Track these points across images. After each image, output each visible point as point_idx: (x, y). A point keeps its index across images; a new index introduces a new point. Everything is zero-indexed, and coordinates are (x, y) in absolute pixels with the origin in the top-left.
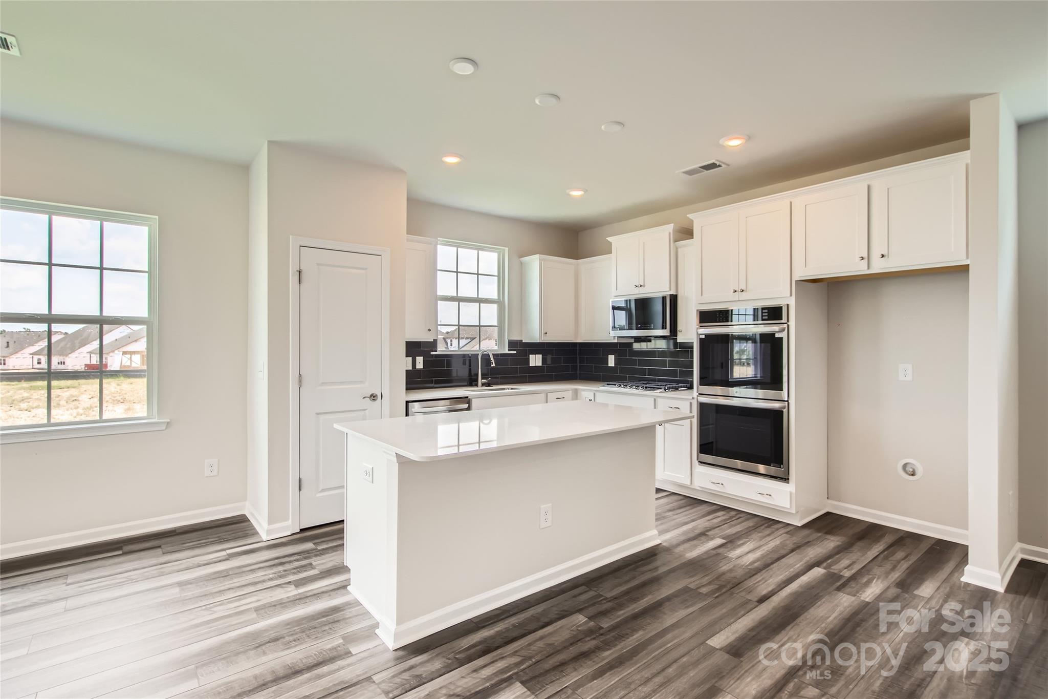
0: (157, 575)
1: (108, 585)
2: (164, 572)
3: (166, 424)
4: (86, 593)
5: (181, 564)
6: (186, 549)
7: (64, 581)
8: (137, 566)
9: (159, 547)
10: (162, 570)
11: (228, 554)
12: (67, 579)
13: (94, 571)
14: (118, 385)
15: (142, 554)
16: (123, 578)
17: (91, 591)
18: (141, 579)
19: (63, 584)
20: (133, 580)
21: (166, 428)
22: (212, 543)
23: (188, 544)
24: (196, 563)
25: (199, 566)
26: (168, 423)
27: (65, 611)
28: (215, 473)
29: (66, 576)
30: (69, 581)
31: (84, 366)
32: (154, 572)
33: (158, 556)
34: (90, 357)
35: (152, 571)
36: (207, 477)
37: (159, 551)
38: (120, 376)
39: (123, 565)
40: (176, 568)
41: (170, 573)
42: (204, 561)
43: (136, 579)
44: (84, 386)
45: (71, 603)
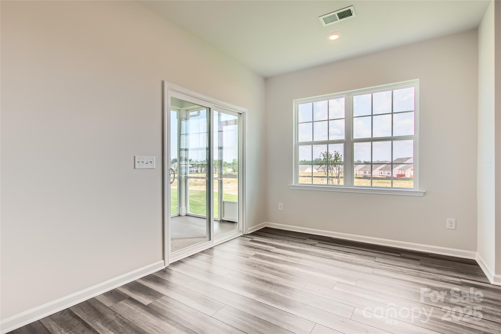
0: (416, 275)
1: (391, 270)
2: (420, 275)
3: (423, 194)
4: (382, 269)
5: (431, 275)
6: (435, 268)
7: (374, 259)
8: (406, 266)
9: (419, 260)
10: (419, 274)
11: (462, 282)
12: (375, 259)
13: (387, 260)
14: (409, 183)
15: (410, 260)
16: (399, 269)
17: (384, 269)
18: (407, 274)
19: (374, 260)
20: (403, 272)
21: (423, 196)
22: (451, 270)
23: (435, 265)
24: (440, 278)
25: (442, 281)
26: (425, 193)
27: (372, 274)
28: (453, 227)
29: (375, 257)
30: (376, 260)
31: (396, 175)
32: (415, 273)
33: (417, 265)
34: (399, 172)
35: (414, 272)
36: (448, 229)
37: (418, 263)
38: (410, 180)
39: (399, 262)
40: (427, 276)
41: (423, 278)
42: (445, 279)
43: (405, 273)
44: (396, 183)
45: (376, 271)
